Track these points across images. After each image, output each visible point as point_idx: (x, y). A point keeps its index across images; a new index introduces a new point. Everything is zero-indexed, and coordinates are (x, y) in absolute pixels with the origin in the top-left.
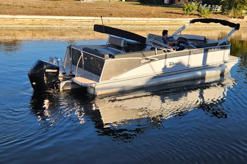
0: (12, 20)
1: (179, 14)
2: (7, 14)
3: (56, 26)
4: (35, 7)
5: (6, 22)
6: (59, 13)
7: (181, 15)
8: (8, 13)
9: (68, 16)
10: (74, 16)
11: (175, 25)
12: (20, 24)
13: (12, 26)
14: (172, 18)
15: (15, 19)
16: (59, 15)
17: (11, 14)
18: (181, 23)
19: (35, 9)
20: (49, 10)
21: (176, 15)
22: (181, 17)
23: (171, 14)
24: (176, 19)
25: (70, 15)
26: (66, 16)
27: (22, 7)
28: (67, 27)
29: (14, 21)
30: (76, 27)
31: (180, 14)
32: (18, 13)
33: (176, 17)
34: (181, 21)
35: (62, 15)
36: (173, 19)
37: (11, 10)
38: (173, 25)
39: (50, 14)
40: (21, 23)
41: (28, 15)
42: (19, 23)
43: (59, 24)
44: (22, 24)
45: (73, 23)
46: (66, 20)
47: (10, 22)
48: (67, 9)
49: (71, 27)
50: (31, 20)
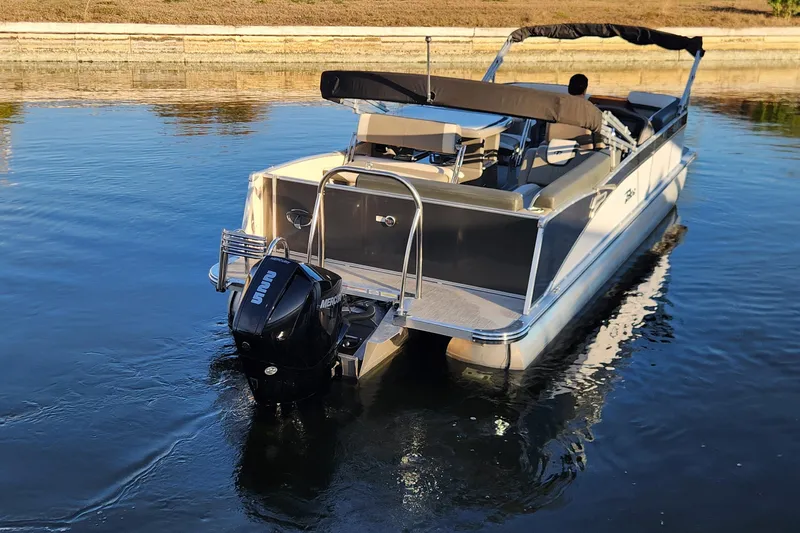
0: (229, 40)
1: (756, 12)
2: (215, 23)
4: (297, 1)
5: (211, 48)
6: (365, 18)
7: (762, 17)
8: (217, 19)
9: (390, 25)
10: (410, 24)
11: (740, 50)
12: (251, 52)
13: (228, 59)
14: (731, 27)
15: (237, 38)
16: (364, 23)
17: (224, 22)
18: (759, 43)
20: (337, 10)
21: (745, 16)
22: (762, 24)
23: (729, 15)
24: (746, 32)
25: (397, 24)
26: (384, 26)
28: (386, 59)
29: (233, 42)
30: (415, 60)
31: (760, 13)
32: (245, 19)
33: (747, 24)
34: (760, 38)
35: (374, 23)
36: (733, 32)
37: (229, 9)
38: (733, 50)
39: (338, 20)
40: (254, 49)
41: (274, 24)
42: (249, 49)
43: (363, 52)
44: (256, 52)
45: (409, 47)
46: (383, 39)
47: (224, 47)
48: (391, 5)
49: (400, 60)
50: (284, 38)
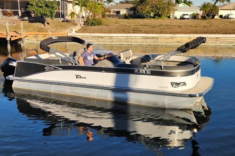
0: (172, 38)
2: (168, 33)
3: (211, 44)
4: (192, 27)
5: (166, 41)
6: (215, 32)
8: (168, 32)
9: (223, 34)
10: (230, 33)
12: (178, 42)
13: (171, 44)
15: (174, 38)
16: (214, 33)
17: (170, 33)
19: (191, 28)
20: (205, 29)
25: (226, 33)
26: (221, 34)
27: (180, 26)
28: (222, 44)
29: (173, 39)
30: (231, 45)
32: (177, 32)
35: (218, 33)
37: (171, 29)
39: (206, 32)
40: (179, 41)
41: (186, 34)
42: (177, 41)
43: (214, 42)
44: (180, 42)
45: (229, 41)
46: (221, 38)
47: (170, 40)
48: (223, 28)
49: (226, 45)
50: (189, 38)
